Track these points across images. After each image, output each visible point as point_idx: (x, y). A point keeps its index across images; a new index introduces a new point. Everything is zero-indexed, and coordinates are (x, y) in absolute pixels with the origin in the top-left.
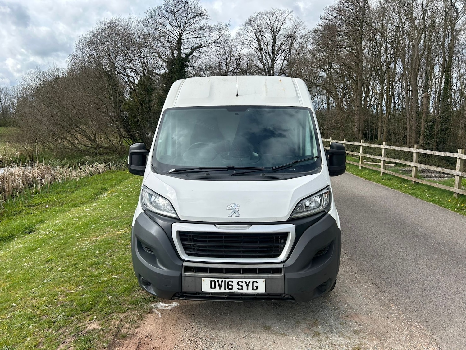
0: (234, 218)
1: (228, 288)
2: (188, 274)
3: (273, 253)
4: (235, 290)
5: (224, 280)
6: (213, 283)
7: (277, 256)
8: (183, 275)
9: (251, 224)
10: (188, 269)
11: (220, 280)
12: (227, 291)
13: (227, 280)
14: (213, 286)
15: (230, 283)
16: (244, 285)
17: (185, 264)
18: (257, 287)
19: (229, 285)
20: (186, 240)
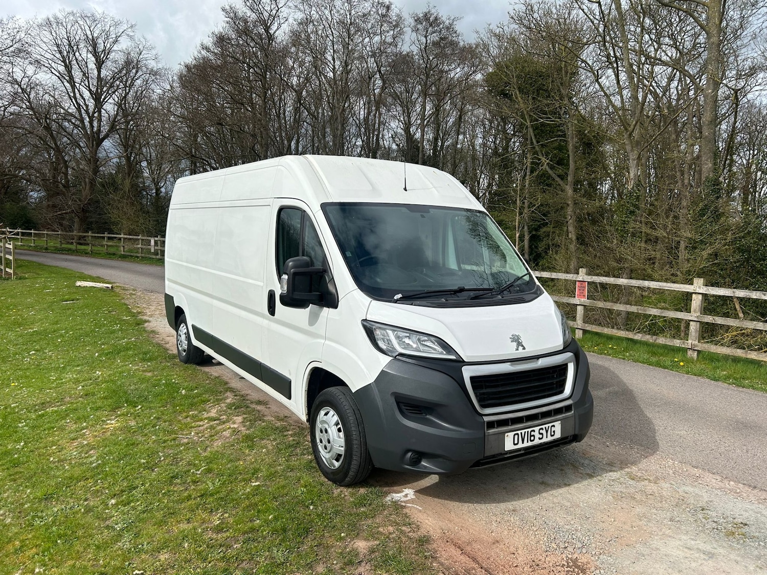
0: (521, 353)
1: (531, 441)
2: (492, 431)
3: (558, 390)
4: (537, 441)
5: (526, 430)
6: (516, 436)
7: (562, 392)
8: (486, 434)
9: (538, 357)
10: (491, 425)
11: (523, 431)
12: (530, 444)
13: (530, 430)
14: (516, 442)
15: (533, 433)
16: (544, 432)
17: (486, 419)
18: (554, 432)
19: (531, 436)
20: (481, 387)
